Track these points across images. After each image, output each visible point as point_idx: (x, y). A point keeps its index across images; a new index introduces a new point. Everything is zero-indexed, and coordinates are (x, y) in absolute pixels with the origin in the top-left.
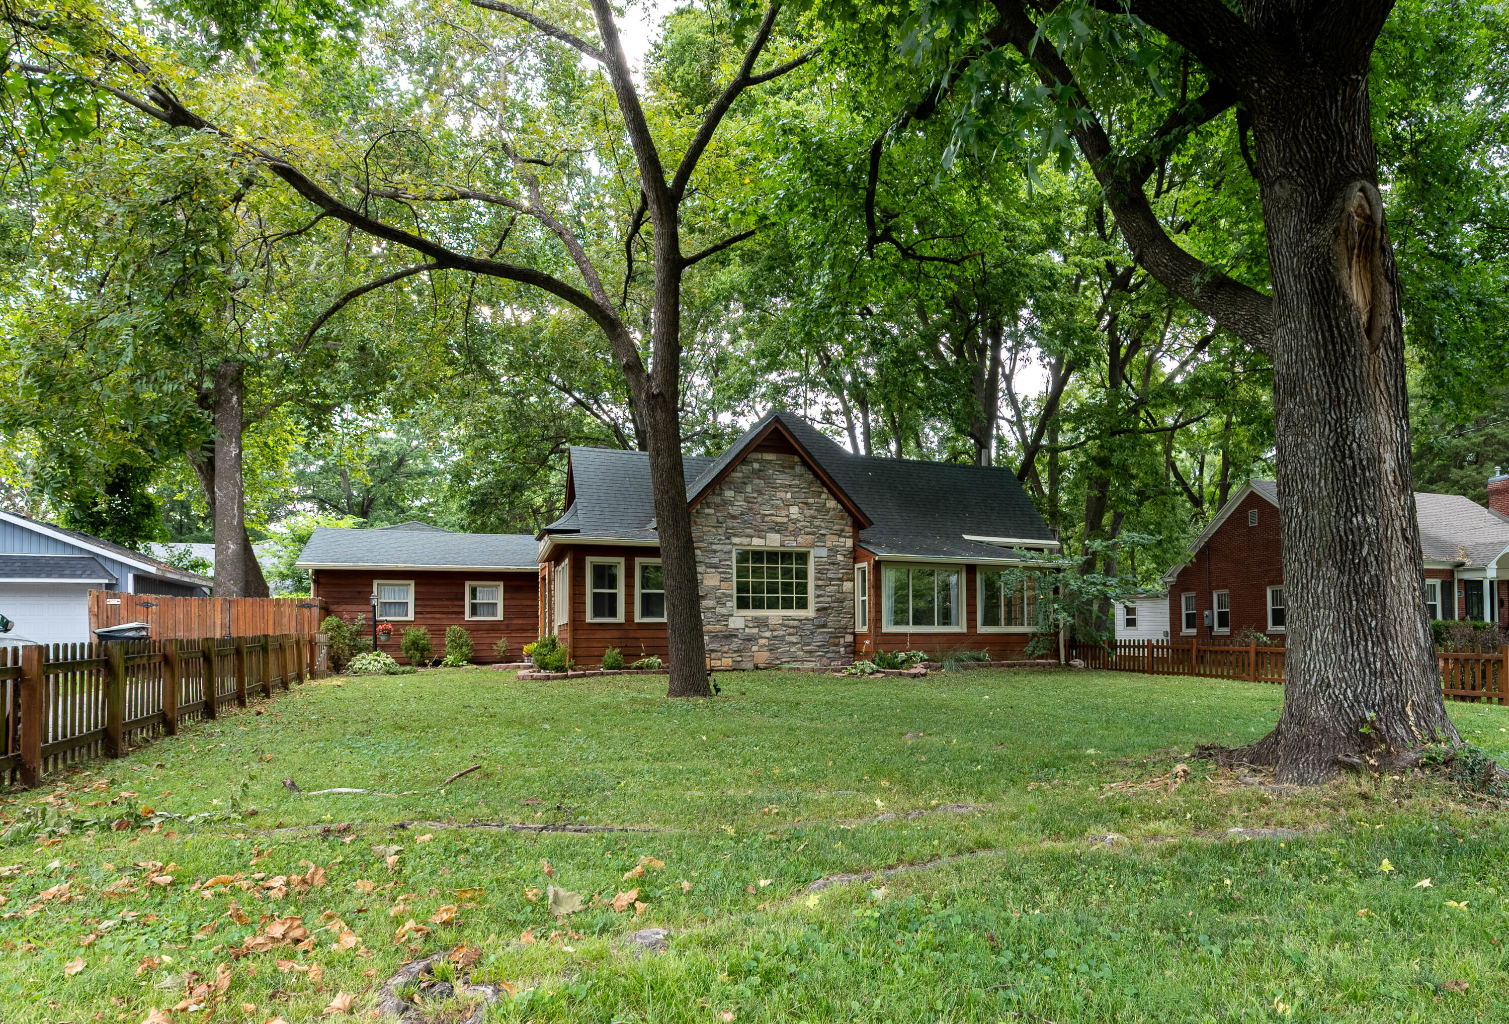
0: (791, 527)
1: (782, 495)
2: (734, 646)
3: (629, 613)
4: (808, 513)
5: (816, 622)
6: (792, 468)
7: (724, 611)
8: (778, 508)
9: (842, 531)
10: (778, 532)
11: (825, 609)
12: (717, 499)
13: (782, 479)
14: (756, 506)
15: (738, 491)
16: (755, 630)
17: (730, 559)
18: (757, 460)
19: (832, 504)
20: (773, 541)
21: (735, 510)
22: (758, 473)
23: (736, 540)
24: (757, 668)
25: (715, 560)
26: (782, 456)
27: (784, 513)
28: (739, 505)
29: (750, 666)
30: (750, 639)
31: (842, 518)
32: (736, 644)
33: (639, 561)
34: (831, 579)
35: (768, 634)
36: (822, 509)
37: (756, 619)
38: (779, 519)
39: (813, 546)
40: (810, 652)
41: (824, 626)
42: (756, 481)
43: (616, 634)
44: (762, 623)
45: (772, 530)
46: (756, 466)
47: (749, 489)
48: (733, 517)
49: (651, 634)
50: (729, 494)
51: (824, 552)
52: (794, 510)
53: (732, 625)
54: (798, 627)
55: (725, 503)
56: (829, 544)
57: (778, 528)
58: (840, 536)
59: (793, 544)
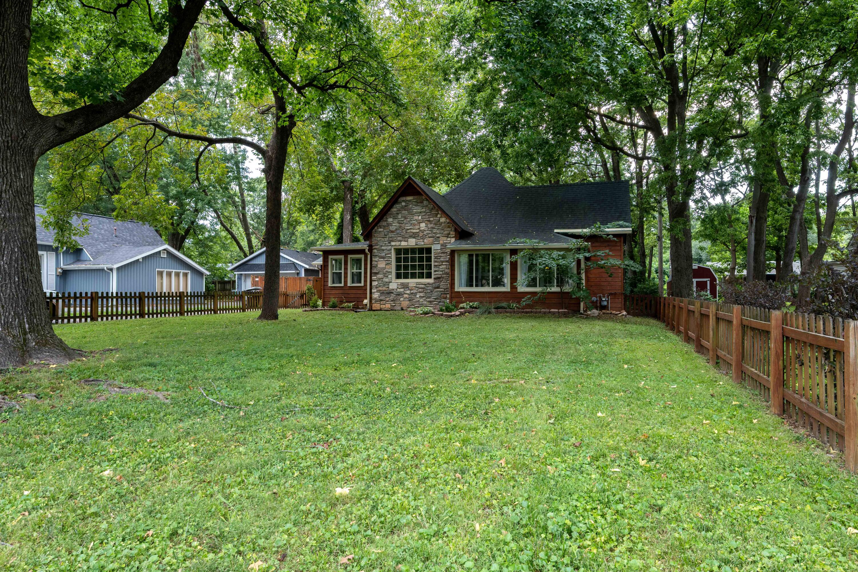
0: (421, 234)
1: (416, 218)
2: (391, 298)
3: (346, 282)
4: (430, 226)
5: (434, 285)
6: (422, 202)
7: (386, 280)
8: (415, 225)
9: (449, 234)
10: (414, 238)
11: (439, 278)
12: (384, 224)
13: (416, 209)
14: (403, 225)
15: (395, 218)
16: (402, 290)
17: (390, 253)
18: (403, 201)
19: (443, 220)
20: (412, 243)
21: (392, 228)
22: (404, 208)
23: (393, 243)
24: (402, 309)
25: (383, 254)
26: (416, 197)
27: (417, 227)
28: (394, 226)
29: (399, 308)
30: (399, 294)
31: (449, 227)
32: (393, 296)
33: (350, 256)
34: (442, 262)
35: (408, 292)
36: (438, 223)
37: (402, 284)
38: (414, 231)
39: (433, 244)
40: (430, 302)
41: (438, 287)
42: (404, 212)
43: (341, 291)
44: (405, 286)
45: (411, 237)
46: (403, 204)
47: (400, 216)
48: (392, 232)
49: (354, 291)
50: (390, 220)
51: (438, 247)
52: (423, 225)
53: (391, 287)
54: (424, 289)
55: (389, 225)
56: (441, 242)
57: (414, 236)
58: (448, 237)
59: (422, 243)
